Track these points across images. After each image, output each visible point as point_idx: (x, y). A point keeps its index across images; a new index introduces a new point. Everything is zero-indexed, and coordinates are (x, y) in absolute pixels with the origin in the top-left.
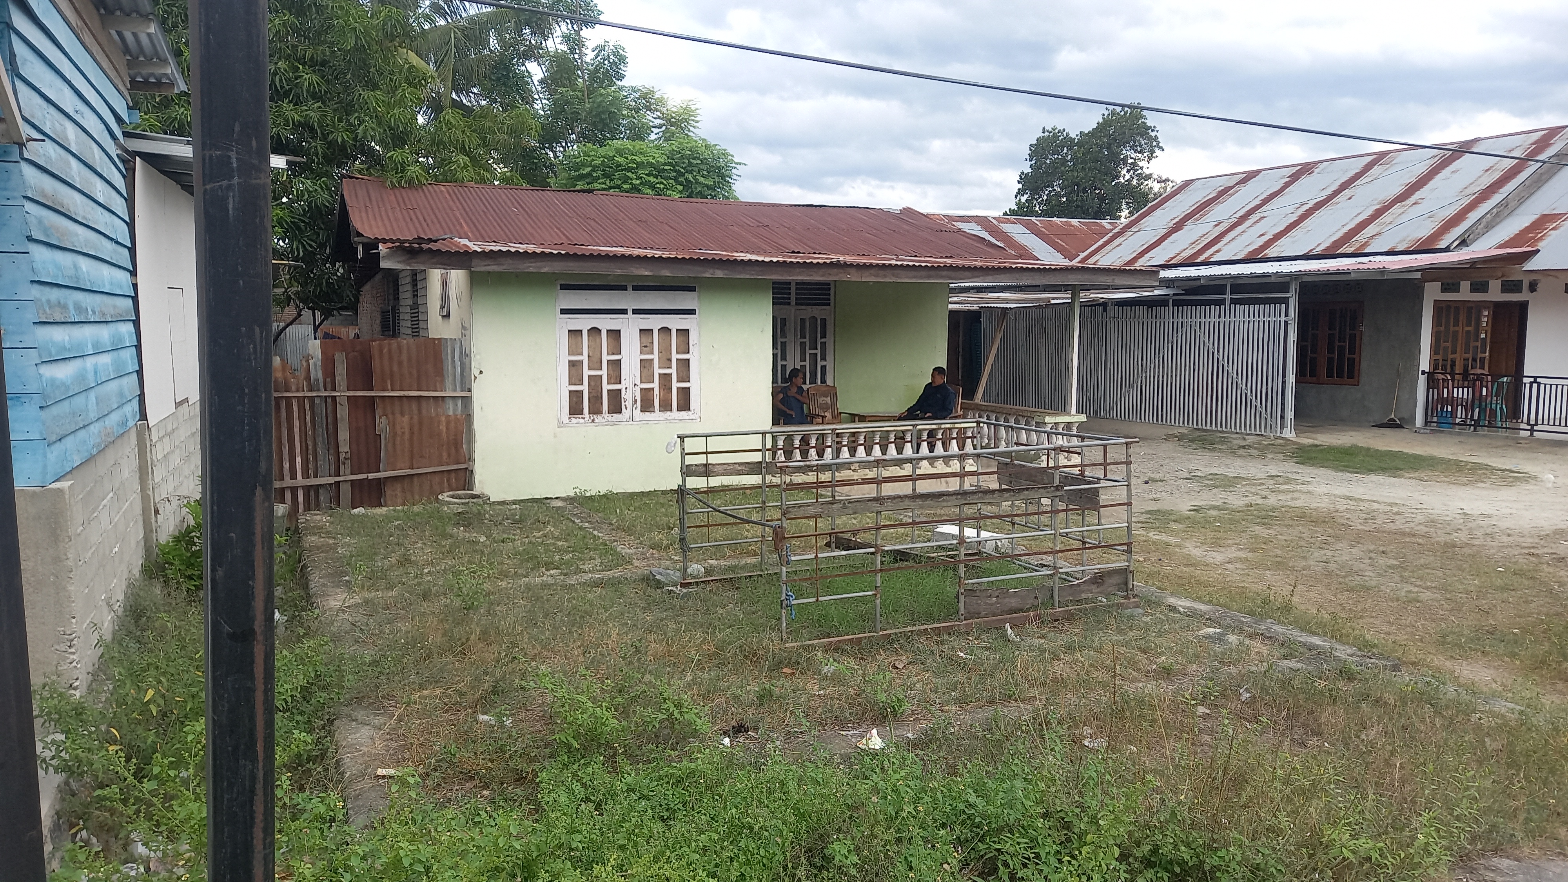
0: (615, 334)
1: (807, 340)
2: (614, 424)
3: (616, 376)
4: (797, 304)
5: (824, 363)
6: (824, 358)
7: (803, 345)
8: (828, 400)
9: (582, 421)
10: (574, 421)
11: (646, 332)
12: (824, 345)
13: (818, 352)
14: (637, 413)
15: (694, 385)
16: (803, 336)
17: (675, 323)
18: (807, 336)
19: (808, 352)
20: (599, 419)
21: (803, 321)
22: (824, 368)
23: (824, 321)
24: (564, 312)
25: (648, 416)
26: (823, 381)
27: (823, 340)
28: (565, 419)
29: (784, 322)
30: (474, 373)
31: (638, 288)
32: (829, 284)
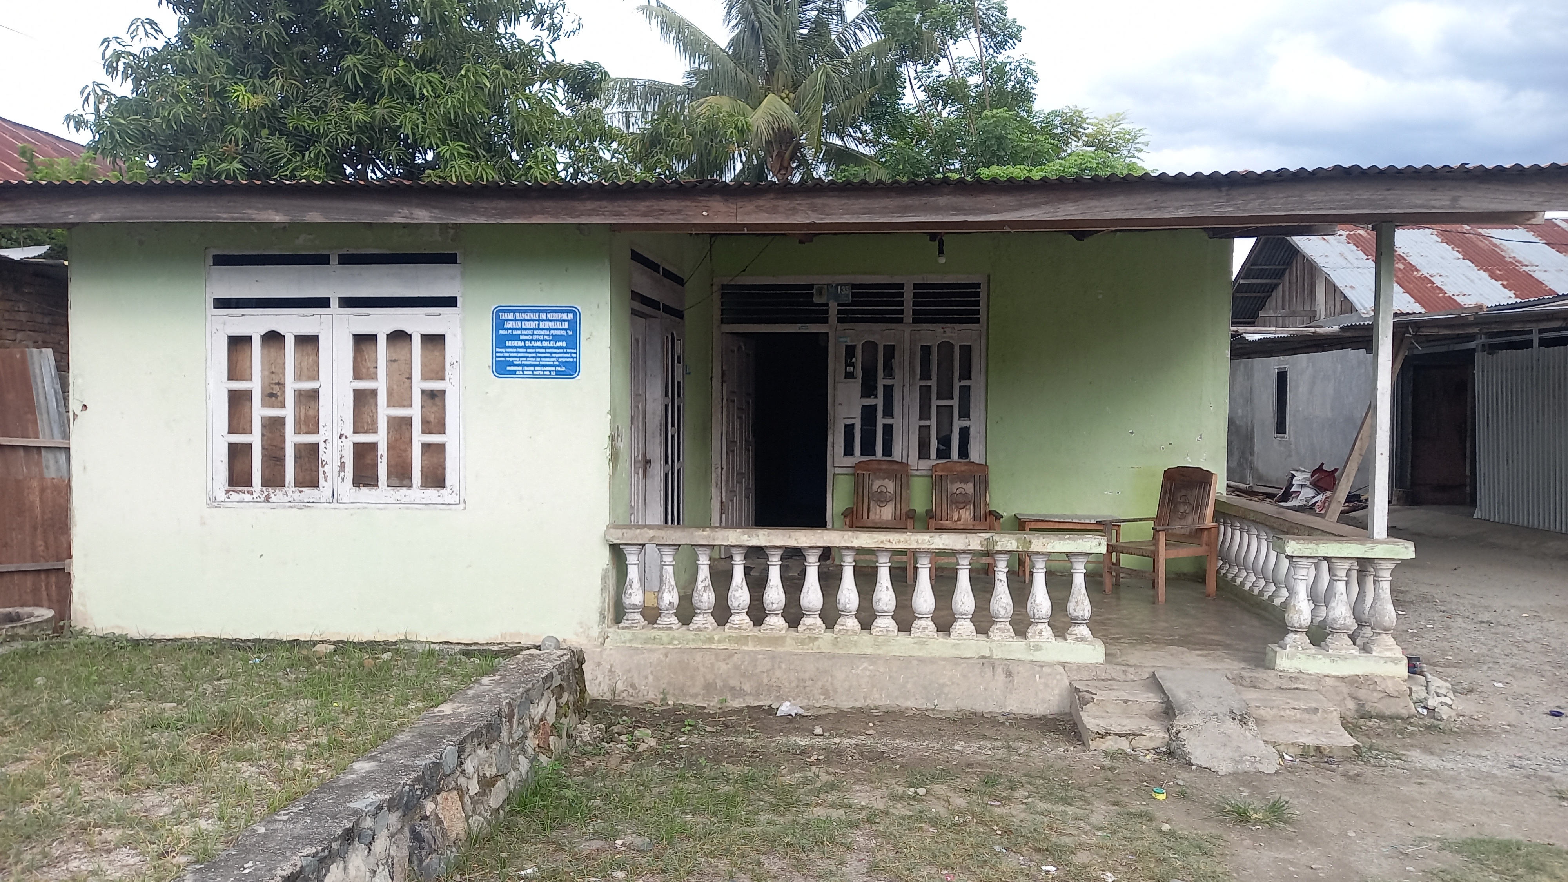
0: (308, 342)
1: (933, 383)
2: (306, 505)
3: (308, 420)
4: (915, 321)
5: (965, 423)
6: (965, 414)
7: (925, 393)
9: (248, 497)
10: (235, 497)
11: (364, 342)
12: (965, 392)
13: (955, 403)
14: (346, 488)
15: (450, 439)
16: (926, 374)
17: (418, 322)
18: (935, 375)
19: (935, 403)
20: (277, 495)
21: (926, 350)
22: (965, 434)
23: (966, 351)
24: (222, 303)
25: (365, 493)
26: (964, 452)
27: (965, 383)
28: (221, 495)
29: (890, 352)
30: (74, 405)
31: (346, 260)
32: (978, 285)
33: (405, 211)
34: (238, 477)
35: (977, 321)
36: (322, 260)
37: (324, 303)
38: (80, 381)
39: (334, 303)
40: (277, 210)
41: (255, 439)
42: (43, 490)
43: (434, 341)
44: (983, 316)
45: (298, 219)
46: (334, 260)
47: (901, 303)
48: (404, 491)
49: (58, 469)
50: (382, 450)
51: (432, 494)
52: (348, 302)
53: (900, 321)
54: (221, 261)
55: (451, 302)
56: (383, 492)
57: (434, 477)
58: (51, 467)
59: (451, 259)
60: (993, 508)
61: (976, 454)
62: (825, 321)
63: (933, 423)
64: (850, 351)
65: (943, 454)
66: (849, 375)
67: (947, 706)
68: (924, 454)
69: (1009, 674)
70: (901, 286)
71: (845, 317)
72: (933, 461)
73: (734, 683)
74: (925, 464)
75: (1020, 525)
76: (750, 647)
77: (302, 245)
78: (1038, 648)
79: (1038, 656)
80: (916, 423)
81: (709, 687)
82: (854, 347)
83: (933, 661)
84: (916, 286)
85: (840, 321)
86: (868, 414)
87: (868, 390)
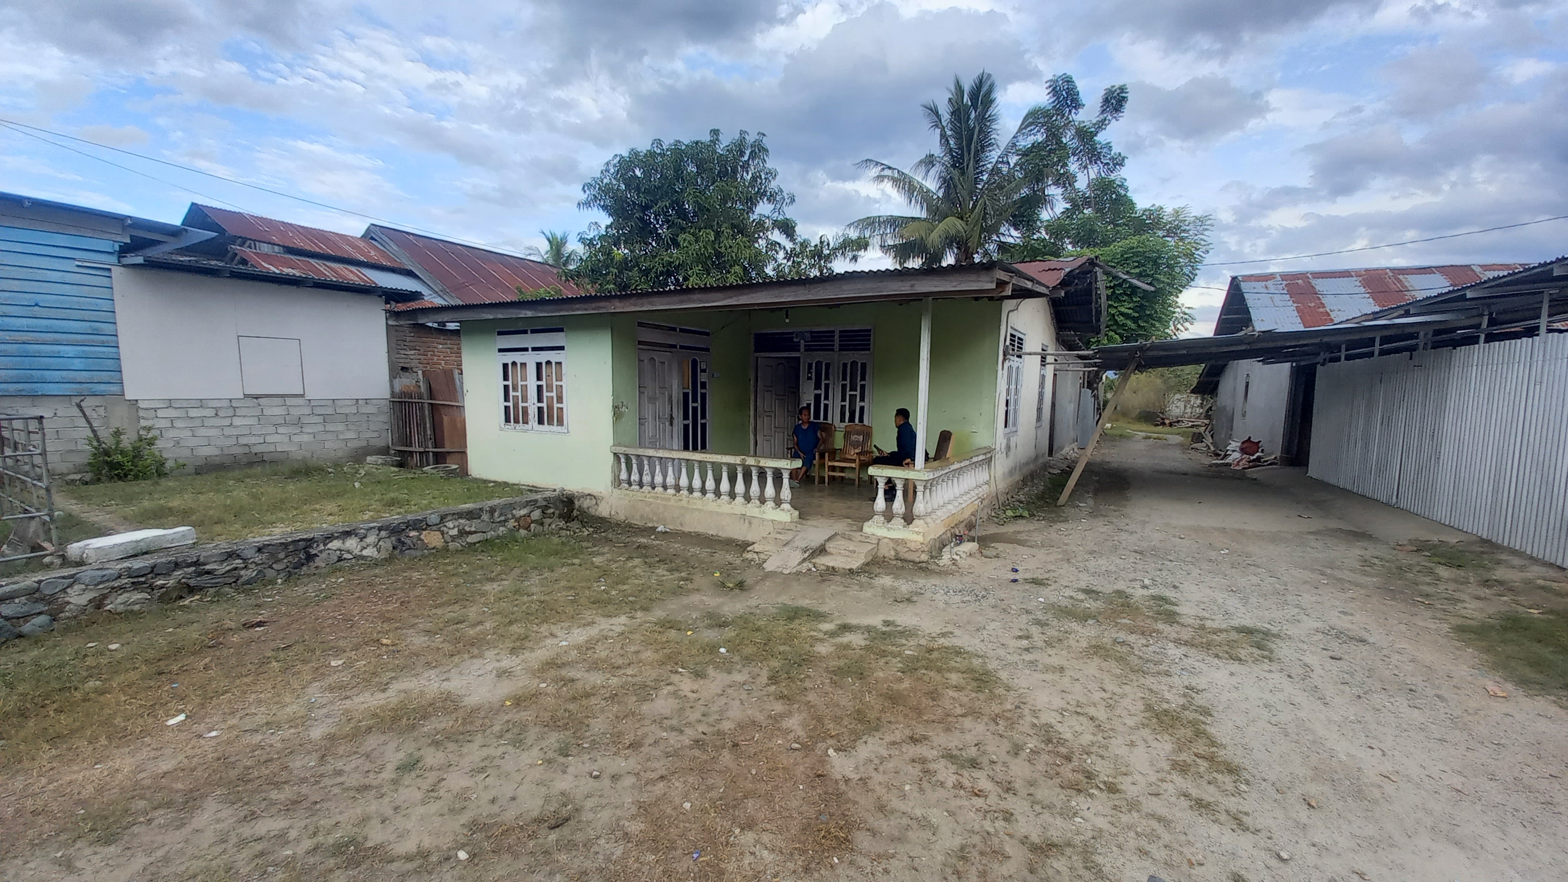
0: (524, 365)
1: (848, 382)
2: (526, 431)
3: (525, 397)
4: (840, 350)
5: (862, 404)
6: (862, 399)
7: (844, 387)
9: (510, 427)
10: (506, 427)
11: (538, 365)
12: (863, 387)
13: (858, 393)
14: (536, 425)
15: (565, 406)
16: (844, 379)
17: (553, 356)
18: (848, 380)
19: (848, 393)
20: (518, 427)
21: (845, 365)
22: (862, 409)
23: (864, 365)
24: (500, 350)
25: (541, 427)
26: (861, 420)
27: (863, 383)
28: (503, 426)
29: (828, 366)
30: (465, 391)
31: (534, 331)
32: (870, 331)
34: (507, 420)
35: (869, 350)
36: (525, 332)
37: (526, 349)
38: (466, 380)
39: (530, 350)
41: (511, 404)
42: (461, 422)
43: (559, 364)
44: (871, 347)
46: (529, 332)
47: (833, 341)
48: (551, 427)
50: (545, 410)
51: (560, 428)
52: (534, 349)
53: (833, 350)
54: (500, 333)
55: (562, 348)
56: (546, 427)
57: (560, 422)
58: (462, 413)
59: (561, 330)
61: (866, 422)
62: (799, 350)
63: (847, 403)
64: (810, 365)
65: (852, 419)
66: (809, 378)
68: (842, 420)
69: (750, 523)
70: (833, 332)
71: (808, 349)
72: (847, 423)
73: (650, 516)
74: (843, 425)
77: (520, 326)
78: (764, 512)
79: (764, 516)
80: (838, 403)
81: (642, 517)
82: (812, 364)
84: (840, 332)
85: (806, 350)
86: (817, 398)
87: (818, 386)
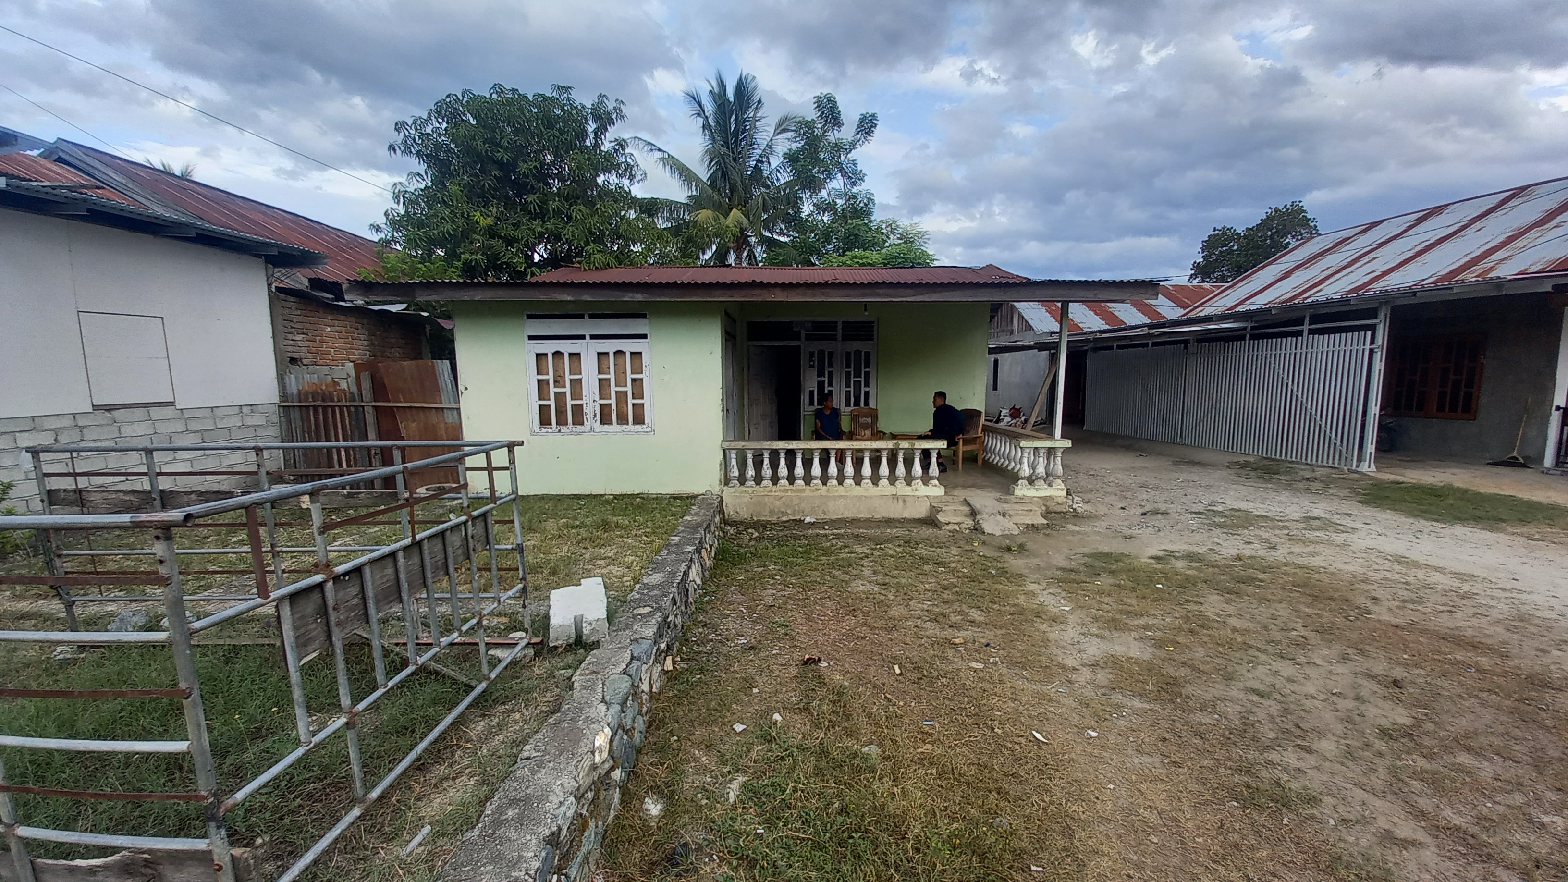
0: (575, 356)
1: (852, 370)
2: (579, 433)
3: (577, 393)
4: (843, 340)
5: (867, 389)
6: (867, 385)
7: (848, 374)
8: (869, 420)
9: (550, 430)
10: (544, 430)
11: (602, 355)
12: (867, 374)
13: (862, 379)
14: (597, 425)
15: (646, 401)
16: (848, 366)
17: (629, 346)
18: (852, 366)
19: (853, 379)
20: (564, 429)
21: (848, 354)
22: (867, 394)
23: (868, 354)
24: (531, 338)
25: (606, 428)
26: (867, 403)
27: (867, 370)
28: (537, 429)
29: (831, 355)
30: (461, 388)
31: (592, 316)
32: (873, 322)
33: (631, 295)
34: (545, 421)
35: (872, 340)
36: (581, 316)
37: (583, 337)
38: (463, 376)
39: (588, 337)
40: (568, 295)
41: (552, 403)
42: (447, 429)
43: (636, 355)
44: (875, 336)
45: (578, 299)
46: (586, 317)
47: (836, 331)
48: (625, 426)
49: (454, 418)
50: (614, 407)
51: (638, 427)
52: (593, 337)
53: (836, 340)
54: (530, 317)
55: (644, 336)
56: (615, 427)
57: (639, 419)
58: (449, 418)
59: (644, 316)
60: (880, 429)
61: (872, 405)
62: (799, 339)
63: (852, 389)
64: (812, 354)
65: (857, 403)
66: (812, 366)
67: (878, 516)
68: (848, 404)
69: (904, 501)
70: (836, 322)
71: (808, 338)
72: (852, 408)
73: (782, 510)
74: (849, 409)
75: (894, 437)
76: (789, 494)
77: (571, 310)
78: (916, 490)
79: (917, 493)
80: (844, 389)
81: (772, 512)
82: (814, 353)
83: (871, 497)
84: (843, 322)
85: (806, 339)
86: (821, 385)
87: (821, 374)
